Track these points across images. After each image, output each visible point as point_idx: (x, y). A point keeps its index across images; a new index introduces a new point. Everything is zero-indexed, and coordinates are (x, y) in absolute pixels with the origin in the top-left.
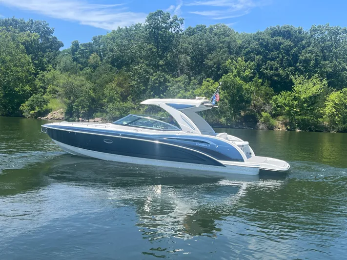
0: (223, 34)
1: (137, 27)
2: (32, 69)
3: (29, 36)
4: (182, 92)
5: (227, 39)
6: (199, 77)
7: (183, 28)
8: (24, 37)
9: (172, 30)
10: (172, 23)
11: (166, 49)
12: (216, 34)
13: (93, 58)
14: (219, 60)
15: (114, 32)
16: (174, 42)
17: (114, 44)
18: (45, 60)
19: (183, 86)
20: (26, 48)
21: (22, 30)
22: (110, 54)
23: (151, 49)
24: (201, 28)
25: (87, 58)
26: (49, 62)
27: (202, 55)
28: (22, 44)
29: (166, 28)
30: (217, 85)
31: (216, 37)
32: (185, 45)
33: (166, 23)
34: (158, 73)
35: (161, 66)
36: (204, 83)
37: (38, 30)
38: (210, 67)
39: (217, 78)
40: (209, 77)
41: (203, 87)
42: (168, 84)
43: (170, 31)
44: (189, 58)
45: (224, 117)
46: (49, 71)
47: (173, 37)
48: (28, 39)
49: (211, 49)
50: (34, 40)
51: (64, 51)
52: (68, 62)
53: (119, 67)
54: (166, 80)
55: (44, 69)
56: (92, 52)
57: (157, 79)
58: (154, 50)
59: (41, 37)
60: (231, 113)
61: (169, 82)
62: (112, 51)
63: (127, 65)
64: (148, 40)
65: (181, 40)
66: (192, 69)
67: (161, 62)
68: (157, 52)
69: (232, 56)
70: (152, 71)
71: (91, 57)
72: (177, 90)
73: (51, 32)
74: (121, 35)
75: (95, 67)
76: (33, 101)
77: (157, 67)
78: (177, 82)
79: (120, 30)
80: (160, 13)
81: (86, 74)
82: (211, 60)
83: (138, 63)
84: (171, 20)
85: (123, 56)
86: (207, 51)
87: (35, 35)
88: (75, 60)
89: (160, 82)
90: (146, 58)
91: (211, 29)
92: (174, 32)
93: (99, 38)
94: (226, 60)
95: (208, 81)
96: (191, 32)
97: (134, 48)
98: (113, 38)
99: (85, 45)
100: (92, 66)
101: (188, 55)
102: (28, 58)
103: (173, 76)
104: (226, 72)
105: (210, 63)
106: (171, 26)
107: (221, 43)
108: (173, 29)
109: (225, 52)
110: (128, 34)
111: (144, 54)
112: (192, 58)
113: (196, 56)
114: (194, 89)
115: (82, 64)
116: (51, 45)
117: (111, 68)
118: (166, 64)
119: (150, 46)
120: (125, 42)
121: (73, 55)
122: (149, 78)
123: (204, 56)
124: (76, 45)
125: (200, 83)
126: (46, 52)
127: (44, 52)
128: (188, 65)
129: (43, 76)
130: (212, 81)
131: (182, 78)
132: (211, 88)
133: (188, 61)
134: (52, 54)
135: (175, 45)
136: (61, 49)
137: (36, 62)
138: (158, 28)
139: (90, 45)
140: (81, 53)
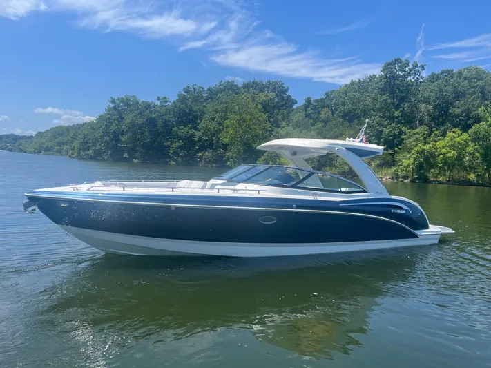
0: (475, 78)
1: (372, 78)
2: (268, 125)
3: (266, 96)
4: (420, 145)
5: (481, 83)
6: (442, 128)
7: (424, 74)
8: (262, 97)
9: (411, 79)
10: (411, 70)
11: (402, 100)
12: (465, 79)
13: (325, 113)
14: (468, 108)
15: (346, 85)
16: (413, 90)
17: (346, 98)
18: (280, 117)
19: (422, 138)
20: (264, 107)
21: (261, 91)
22: (342, 108)
23: (386, 100)
24: (448, 73)
25: (319, 113)
26: (283, 119)
27: (447, 102)
28: (260, 103)
29: (404, 76)
30: (465, 136)
31: (466, 82)
32: (426, 94)
33: (405, 71)
34: (393, 125)
35: (397, 117)
36: (449, 134)
37: (274, 90)
38: (457, 116)
39: (465, 128)
40: (455, 127)
41: (447, 139)
42: (404, 137)
43: (408, 79)
44: (430, 107)
45: (474, 173)
46: (283, 127)
47: (412, 86)
48: (265, 99)
49: (459, 95)
50: (271, 99)
51: (297, 108)
52: (301, 118)
53: (351, 121)
54: (401, 133)
55: (278, 126)
56: (323, 107)
57: (391, 131)
58: (389, 101)
59: (277, 96)
60: (483, 169)
61: (405, 135)
62: (344, 105)
63: (360, 117)
64: (383, 91)
65: (421, 89)
66: (434, 119)
67: (397, 114)
68: (393, 103)
69: (486, 102)
70: (386, 123)
71: (323, 113)
72: (414, 143)
73: (286, 91)
74: (354, 88)
75: (326, 122)
76: (268, 156)
77: (392, 118)
78: (414, 134)
79: (352, 83)
80: (397, 61)
81: (317, 129)
82: (458, 108)
83: (372, 115)
84: (411, 67)
85: (355, 110)
86: (454, 98)
87: (272, 95)
88: (307, 116)
89: (395, 135)
90: (379, 110)
91: (460, 73)
92: (413, 80)
93: (332, 92)
94: (478, 107)
95: (454, 132)
96: (434, 78)
97: (368, 101)
98: (346, 92)
99: (317, 101)
100: (323, 121)
101: (430, 104)
102: (265, 116)
103: (411, 128)
104: (478, 121)
105: (457, 111)
106: (409, 74)
107: (472, 88)
108: (412, 77)
109: (478, 97)
110: (361, 86)
111: (377, 106)
112: (435, 107)
113: (439, 104)
114: (436, 141)
115: (313, 120)
116: (286, 103)
117: (342, 122)
118: (402, 116)
119: (385, 97)
120: (357, 95)
121: (306, 111)
122: (382, 131)
123: (449, 104)
124: (309, 101)
125: (444, 135)
126: (281, 110)
127: (280, 110)
128: (429, 115)
129: (277, 133)
130: (459, 132)
131: (422, 129)
132: (458, 139)
133: (429, 111)
134: (285, 112)
135: (414, 94)
136: (294, 107)
137: (272, 120)
138: (394, 77)
139: (322, 100)
140: (313, 109)
